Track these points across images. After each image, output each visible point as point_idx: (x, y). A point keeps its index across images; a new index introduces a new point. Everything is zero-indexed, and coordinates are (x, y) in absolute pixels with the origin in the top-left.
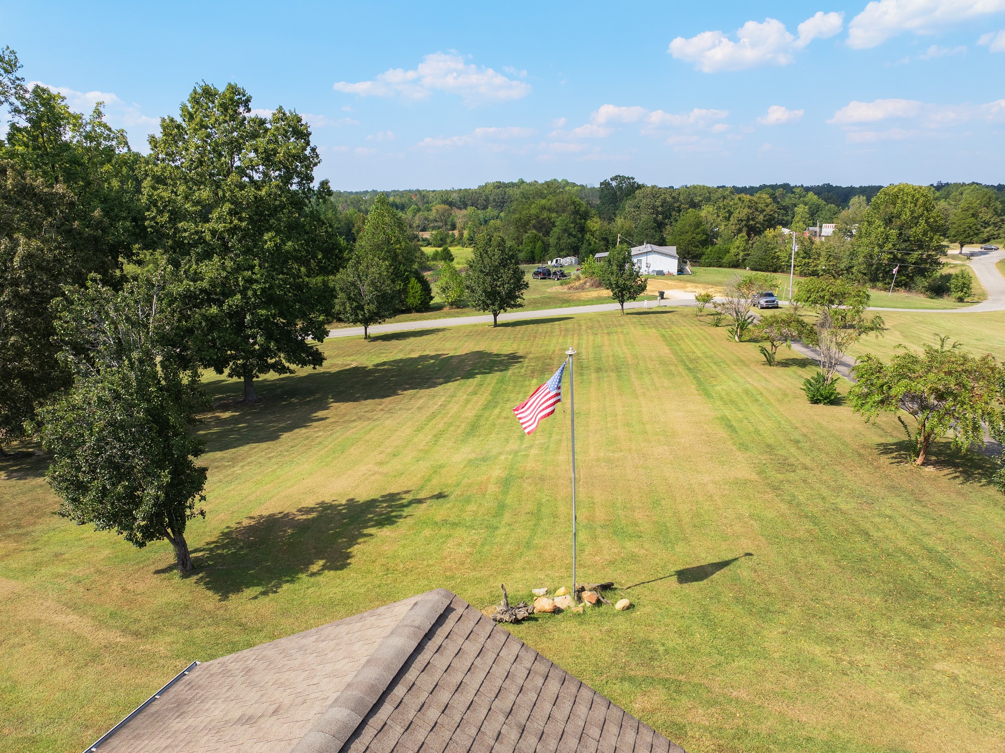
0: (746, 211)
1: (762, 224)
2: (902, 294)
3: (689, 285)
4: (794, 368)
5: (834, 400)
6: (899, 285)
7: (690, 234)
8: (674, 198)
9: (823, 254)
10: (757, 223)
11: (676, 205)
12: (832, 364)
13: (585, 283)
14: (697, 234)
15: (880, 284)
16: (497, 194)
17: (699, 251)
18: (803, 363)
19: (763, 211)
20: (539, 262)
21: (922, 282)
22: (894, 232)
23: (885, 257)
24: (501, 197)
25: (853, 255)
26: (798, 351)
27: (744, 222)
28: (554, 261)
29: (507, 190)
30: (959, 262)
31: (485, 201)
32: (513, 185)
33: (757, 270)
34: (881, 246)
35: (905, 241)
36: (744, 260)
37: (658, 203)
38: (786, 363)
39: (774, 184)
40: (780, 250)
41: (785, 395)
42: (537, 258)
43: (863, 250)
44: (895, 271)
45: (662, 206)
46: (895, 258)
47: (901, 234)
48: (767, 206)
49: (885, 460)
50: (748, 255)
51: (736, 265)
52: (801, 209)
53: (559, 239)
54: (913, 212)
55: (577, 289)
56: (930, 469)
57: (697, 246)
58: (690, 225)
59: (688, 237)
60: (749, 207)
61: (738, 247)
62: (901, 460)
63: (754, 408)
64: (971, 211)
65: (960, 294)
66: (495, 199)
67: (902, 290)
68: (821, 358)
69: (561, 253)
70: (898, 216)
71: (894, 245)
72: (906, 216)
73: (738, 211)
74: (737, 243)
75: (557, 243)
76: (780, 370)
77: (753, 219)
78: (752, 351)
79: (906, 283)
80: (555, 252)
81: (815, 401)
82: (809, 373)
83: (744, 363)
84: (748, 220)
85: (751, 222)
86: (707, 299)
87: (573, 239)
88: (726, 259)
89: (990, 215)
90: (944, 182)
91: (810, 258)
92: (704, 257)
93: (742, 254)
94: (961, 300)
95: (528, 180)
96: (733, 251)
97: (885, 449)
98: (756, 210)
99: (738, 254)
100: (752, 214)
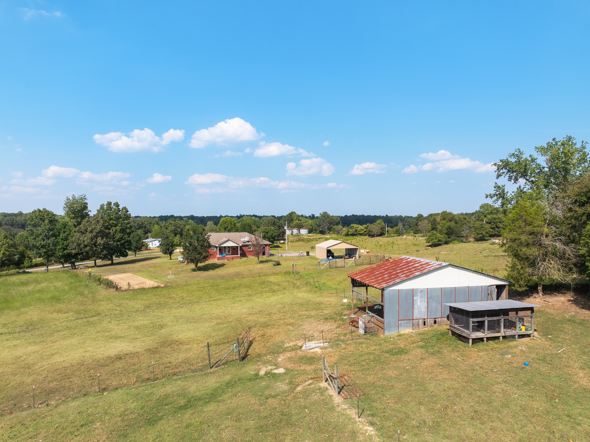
0: (173, 227)
8: (142, 223)
10: (178, 232)
11: (144, 225)
19: (179, 227)
27: (173, 232)
39: (166, 215)
61: (177, 240)
70: (227, 227)
73: (170, 227)
77: (176, 230)
84: (175, 231)
85: (176, 232)
90: (242, 214)
98: (177, 227)
99: (177, 242)
100: (176, 228)
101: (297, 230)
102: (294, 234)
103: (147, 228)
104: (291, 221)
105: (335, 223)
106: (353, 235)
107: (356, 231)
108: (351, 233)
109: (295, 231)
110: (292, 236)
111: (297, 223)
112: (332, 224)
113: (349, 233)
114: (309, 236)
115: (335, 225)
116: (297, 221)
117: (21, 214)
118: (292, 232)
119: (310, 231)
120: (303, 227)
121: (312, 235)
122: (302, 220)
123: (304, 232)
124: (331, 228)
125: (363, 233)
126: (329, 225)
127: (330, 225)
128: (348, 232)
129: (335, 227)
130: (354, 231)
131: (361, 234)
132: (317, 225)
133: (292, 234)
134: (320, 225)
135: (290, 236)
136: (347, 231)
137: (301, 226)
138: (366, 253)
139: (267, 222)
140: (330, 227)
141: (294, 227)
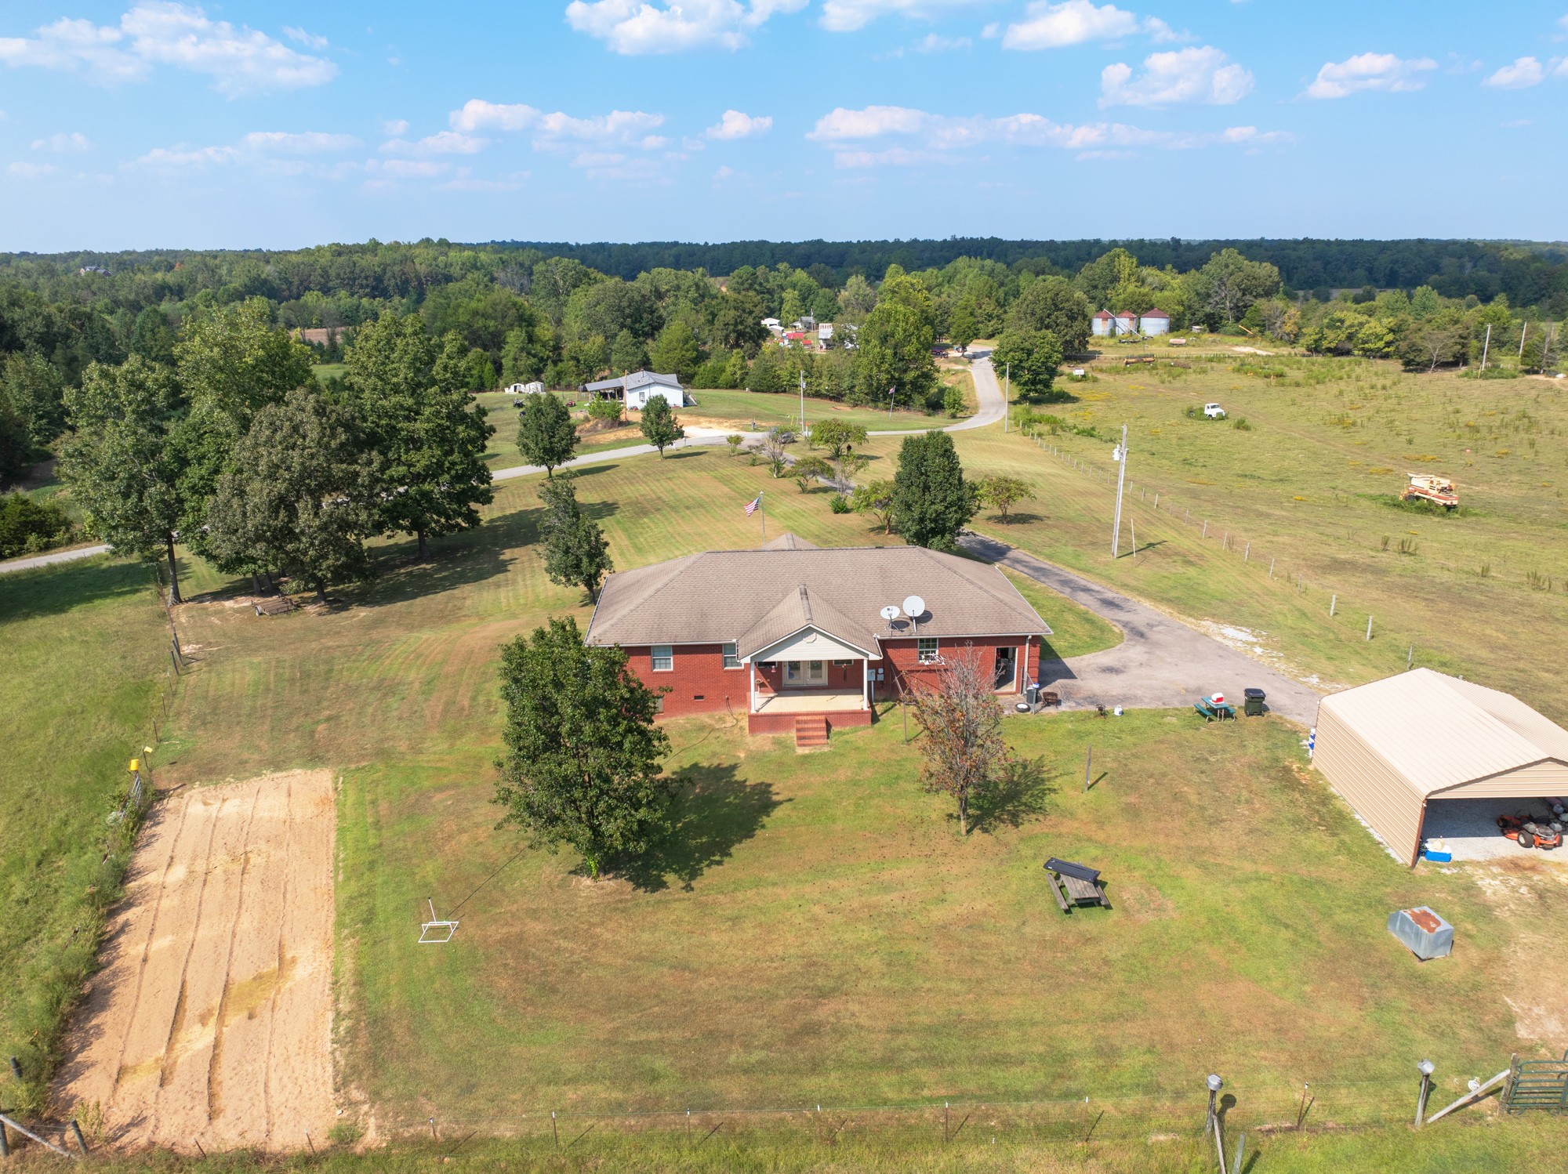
0: (733, 313)
1: (751, 328)
2: (902, 413)
3: (702, 419)
4: (821, 494)
5: (847, 511)
6: (898, 403)
7: (678, 351)
8: (643, 296)
9: (825, 373)
11: (647, 305)
12: (844, 489)
13: (597, 425)
14: (687, 350)
15: (881, 405)
16: (342, 267)
17: (691, 371)
18: (825, 490)
19: (751, 313)
20: (491, 390)
21: (919, 399)
22: (889, 352)
23: (884, 377)
24: (348, 270)
25: (854, 375)
26: (822, 482)
27: (732, 327)
28: (512, 387)
29: (355, 258)
30: (960, 367)
31: (322, 276)
32: (361, 249)
33: (757, 391)
34: (878, 366)
35: (900, 360)
36: (742, 380)
37: (625, 304)
38: (815, 491)
40: (781, 369)
41: (819, 511)
42: (487, 384)
43: (863, 372)
44: (892, 390)
45: (629, 306)
46: (893, 377)
47: (895, 353)
48: (756, 306)
49: (872, 534)
50: (747, 374)
51: (733, 386)
52: (790, 295)
53: (515, 359)
54: (905, 331)
55: (588, 431)
56: (891, 536)
57: (688, 365)
58: (678, 341)
59: (677, 354)
60: (735, 308)
61: (734, 366)
62: (879, 533)
63: (804, 520)
64: (969, 310)
65: (953, 411)
66: (339, 275)
67: (901, 408)
68: (837, 486)
69: (521, 378)
70: (892, 335)
71: (891, 365)
72: (899, 335)
73: (722, 313)
74: (733, 361)
75: (514, 366)
76: (812, 496)
77: (741, 323)
78: (790, 484)
79: (905, 403)
80: (512, 376)
81: (836, 512)
82: (831, 497)
83: (786, 493)
84: (736, 324)
85: (740, 327)
86: (737, 440)
87: (534, 360)
88: (723, 378)
89: (993, 307)
91: (812, 376)
92: (697, 378)
93: (739, 373)
94: (954, 416)
95: (385, 240)
96: (729, 370)
97: (872, 530)
98: (744, 311)
99: (735, 373)
100: (740, 316)
101: (1132, 319)
102: (1119, 332)
103: (656, 314)
104: (1111, 282)
105: (1260, 289)
106: (1338, 352)
107: (1350, 337)
108: (1332, 345)
109: (1124, 324)
110: (1112, 342)
111: (1133, 293)
112: (1251, 293)
113: (1325, 344)
114: (1172, 345)
115: (1262, 296)
116: (1131, 288)
117: (375, 246)
118: (1115, 325)
119: (1175, 327)
120: (1152, 307)
121: (1183, 341)
122: (1150, 280)
123: (1153, 326)
124: (1245, 306)
125: (1379, 350)
126: (1239, 294)
127: (1244, 294)
128: (1320, 339)
129: (1261, 303)
130: (1343, 336)
131: (1368, 354)
132: (1198, 294)
133: (1113, 334)
134: (1209, 296)
135: (1105, 342)
136: (1317, 337)
137: (1144, 306)
138: (1435, 492)
139: (1030, 297)
140: (1241, 304)
141: (1123, 309)
